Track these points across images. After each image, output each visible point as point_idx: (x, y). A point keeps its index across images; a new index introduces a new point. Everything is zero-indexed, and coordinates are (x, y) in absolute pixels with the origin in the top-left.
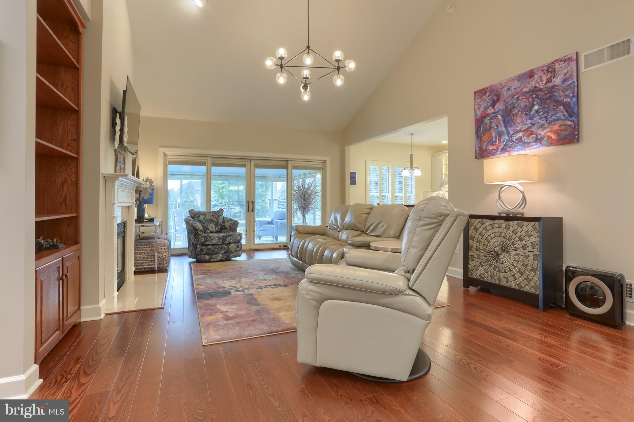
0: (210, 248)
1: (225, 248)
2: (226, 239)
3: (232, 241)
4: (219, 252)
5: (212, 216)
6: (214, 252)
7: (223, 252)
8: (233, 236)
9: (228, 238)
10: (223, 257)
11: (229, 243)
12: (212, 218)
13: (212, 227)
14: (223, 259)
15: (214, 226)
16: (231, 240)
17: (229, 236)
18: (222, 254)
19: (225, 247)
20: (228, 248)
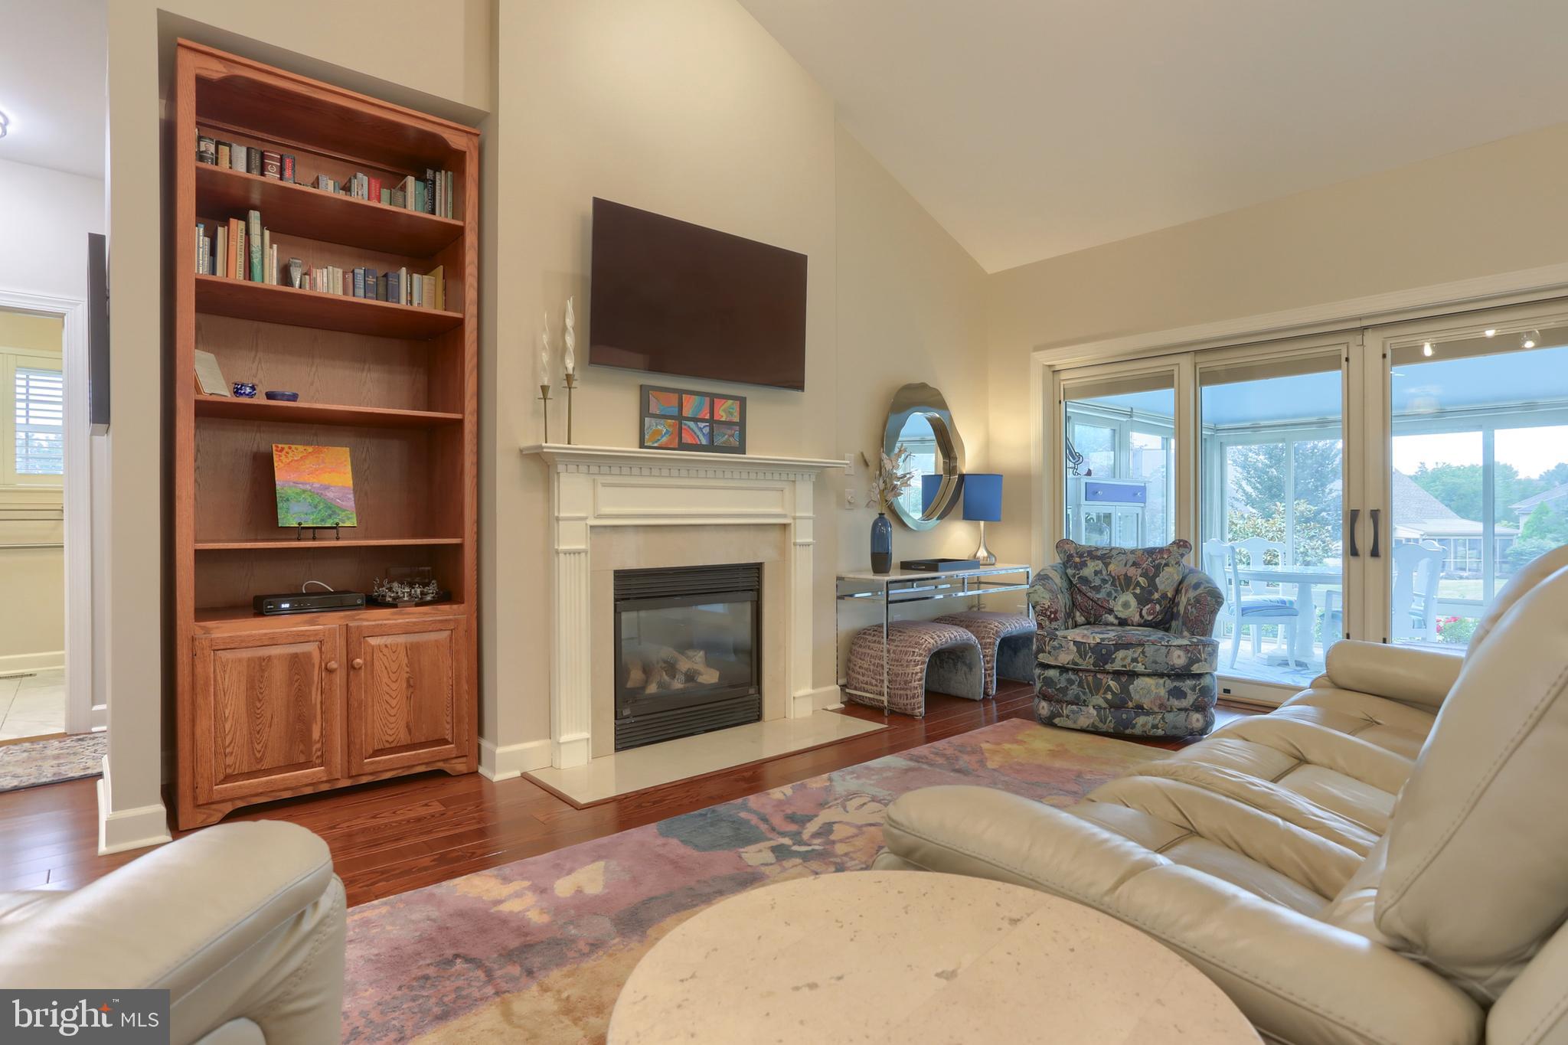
0: (1051, 678)
1: (1109, 688)
2: (1110, 653)
3: (1140, 668)
4: (1083, 697)
5: (1134, 564)
6: (1065, 695)
7: (1098, 700)
8: (1149, 650)
9: (1121, 654)
10: (1103, 721)
11: (1133, 675)
12: (1132, 572)
13: (1126, 605)
14: (1103, 728)
15: (1133, 602)
16: (1135, 660)
17: (1127, 646)
18: (1097, 708)
19: (1112, 683)
20: (1125, 689)
